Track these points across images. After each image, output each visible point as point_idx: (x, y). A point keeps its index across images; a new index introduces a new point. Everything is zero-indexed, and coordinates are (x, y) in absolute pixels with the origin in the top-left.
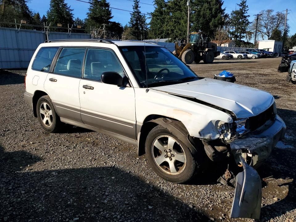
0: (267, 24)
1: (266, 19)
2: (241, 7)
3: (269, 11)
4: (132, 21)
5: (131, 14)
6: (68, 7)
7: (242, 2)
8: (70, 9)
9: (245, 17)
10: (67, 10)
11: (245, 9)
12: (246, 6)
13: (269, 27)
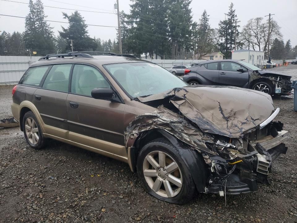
0: (257, 34)
1: (256, 28)
2: (230, 17)
3: (258, 19)
4: (119, 37)
5: (116, 29)
6: (48, 25)
7: (230, 12)
8: (50, 27)
9: (235, 27)
10: (47, 28)
11: (234, 19)
12: (235, 15)
13: (259, 37)
